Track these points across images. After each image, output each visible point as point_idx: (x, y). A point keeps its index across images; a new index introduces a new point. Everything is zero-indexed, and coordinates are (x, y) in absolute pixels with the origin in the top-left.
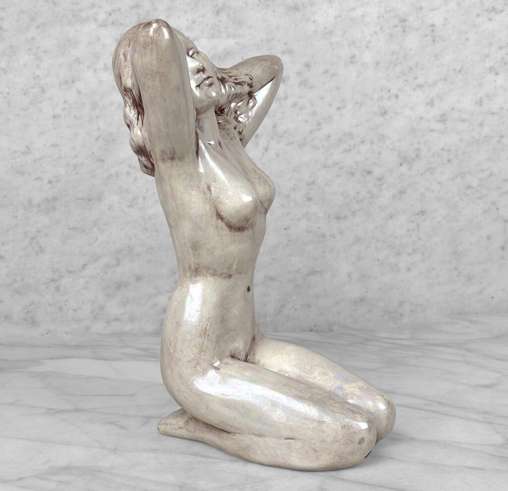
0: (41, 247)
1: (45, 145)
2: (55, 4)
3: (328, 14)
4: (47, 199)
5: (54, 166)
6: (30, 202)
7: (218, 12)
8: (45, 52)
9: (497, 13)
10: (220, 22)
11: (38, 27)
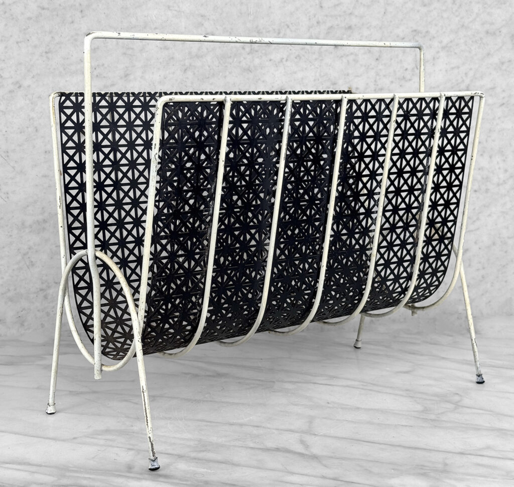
0: (32, 262)
1: (37, 175)
2: (48, 58)
3: (275, 76)
4: (38, 221)
5: (45, 193)
6: (23, 224)
7: (186, 70)
8: (39, 97)
9: (406, 81)
10: (187, 78)
11: (33, 77)
